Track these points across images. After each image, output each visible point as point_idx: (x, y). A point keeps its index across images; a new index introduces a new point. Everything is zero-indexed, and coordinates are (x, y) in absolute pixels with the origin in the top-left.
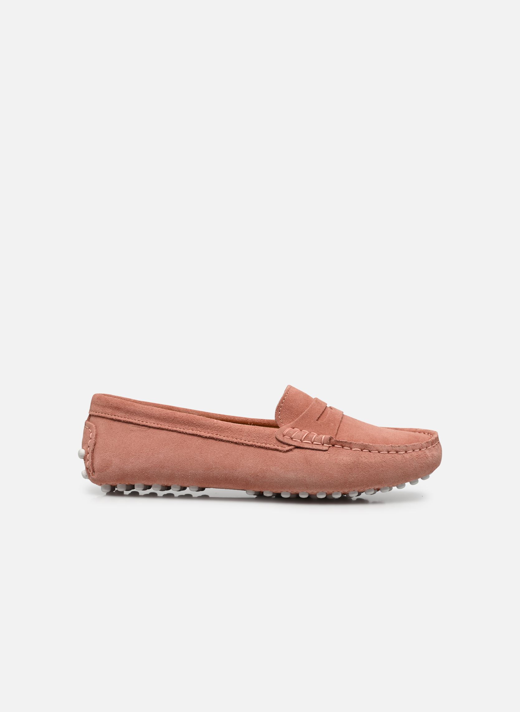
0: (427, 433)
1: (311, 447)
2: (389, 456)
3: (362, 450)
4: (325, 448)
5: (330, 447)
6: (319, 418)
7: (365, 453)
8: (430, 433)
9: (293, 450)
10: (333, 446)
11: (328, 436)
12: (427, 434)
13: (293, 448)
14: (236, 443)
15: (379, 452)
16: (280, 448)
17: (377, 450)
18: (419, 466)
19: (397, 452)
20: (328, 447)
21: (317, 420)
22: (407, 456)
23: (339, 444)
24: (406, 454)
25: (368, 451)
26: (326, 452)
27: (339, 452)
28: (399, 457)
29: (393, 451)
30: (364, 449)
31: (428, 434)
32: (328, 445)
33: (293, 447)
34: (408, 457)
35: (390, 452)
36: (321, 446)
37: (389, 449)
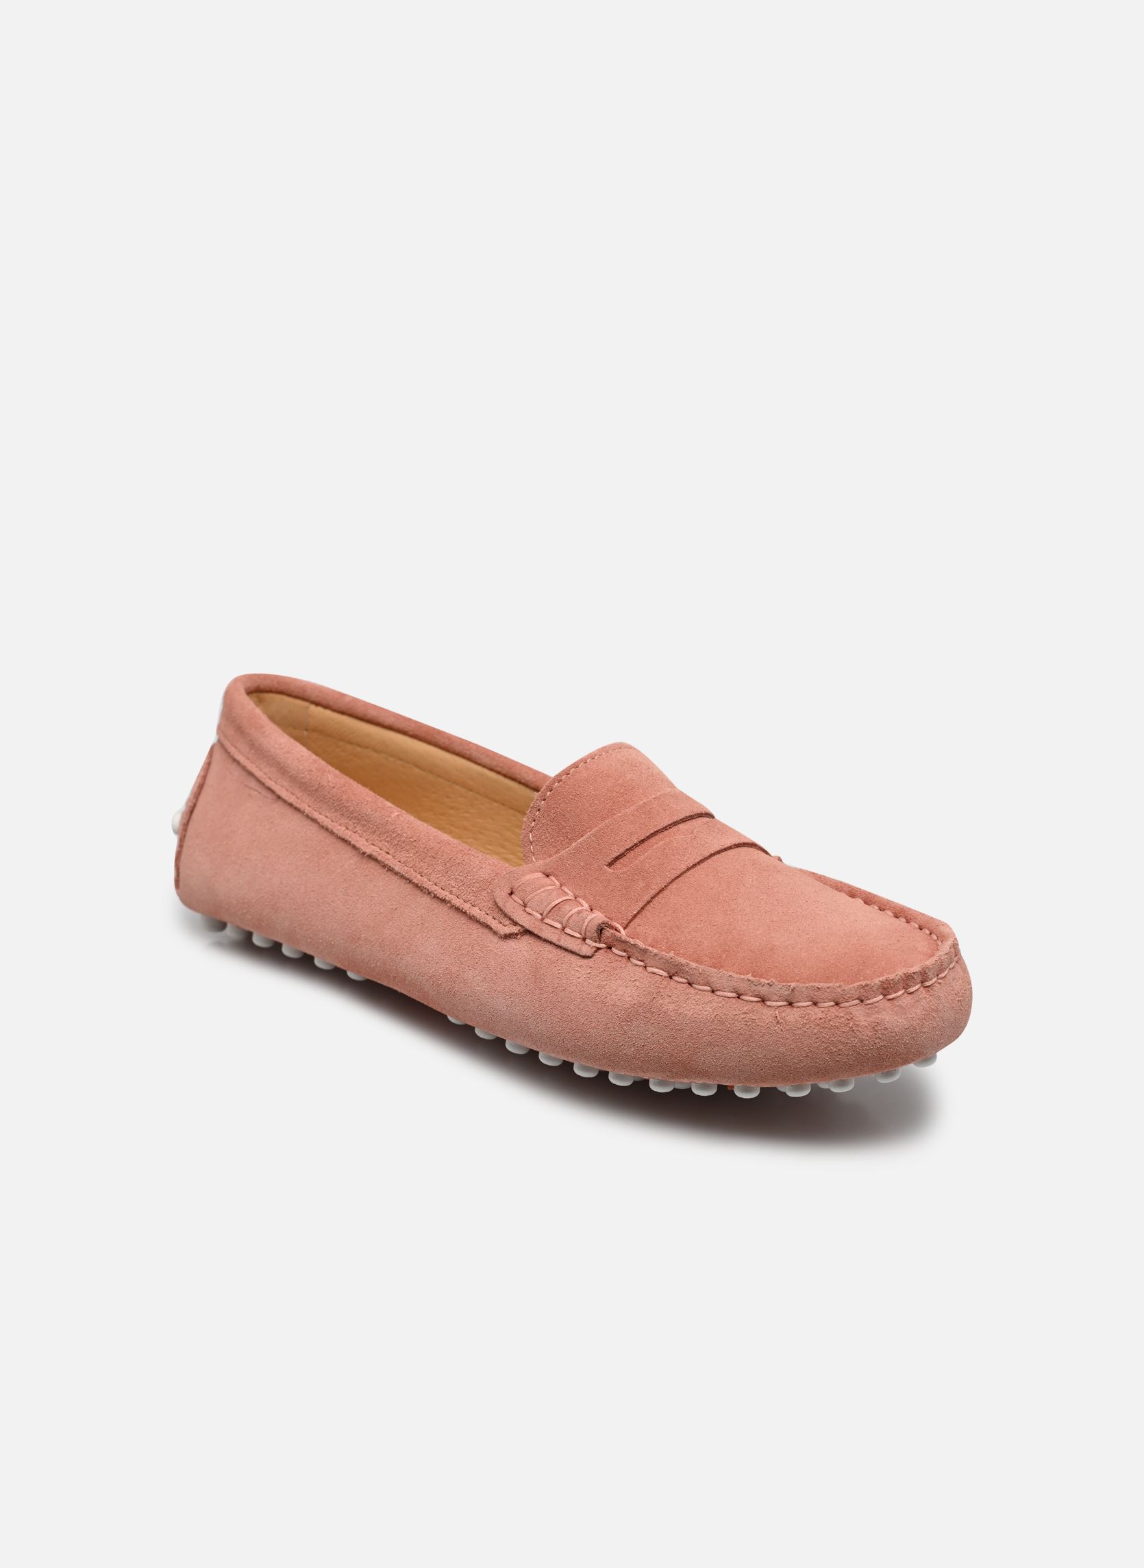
0: (928, 929)
1: (554, 939)
2: (737, 1008)
3: (671, 977)
4: (586, 950)
5: (599, 949)
6: (617, 858)
7: (677, 987)
8: (932, 930)
9: (519, 936)
10: (609, 948)
11: (598, 917)
12: (928, 932)
13: (521, 933)
14: (416, 886)
15: (713, 992)
16: (494, 924)
17: (707, 984)
18: (826, 1049)
19: (763, 1001)
20: (595, 949)
21: (610, 865)
22: (792, 1015)
23: (619, 947)
24: (788, 1010)
25: (686, 981)
26: (586, 961)
27: (615, 969)
28: (766, 1015)
29: (751, 996)
30: (676, 974)
31: (931, 934)
32: (595, 944)
33: (519, 928)
34: (790, 1018)
35: (742, 994)
36: (579, 941)
37: (742, 987)
